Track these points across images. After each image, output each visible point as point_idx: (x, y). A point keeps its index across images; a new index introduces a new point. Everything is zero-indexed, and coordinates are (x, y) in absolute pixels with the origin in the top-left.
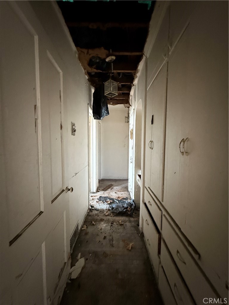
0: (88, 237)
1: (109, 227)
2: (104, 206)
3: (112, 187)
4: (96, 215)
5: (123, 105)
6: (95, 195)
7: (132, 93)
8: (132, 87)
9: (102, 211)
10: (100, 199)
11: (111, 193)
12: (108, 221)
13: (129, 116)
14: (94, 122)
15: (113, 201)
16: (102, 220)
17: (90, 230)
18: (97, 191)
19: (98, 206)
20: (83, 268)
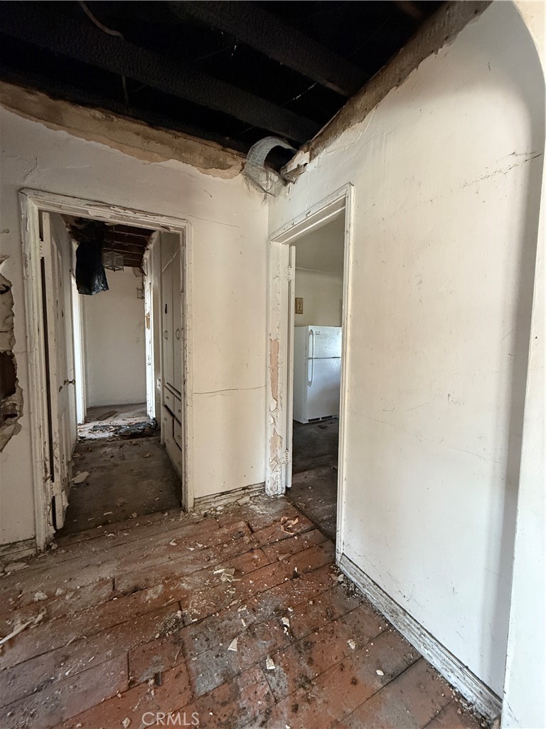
0: (84, 461)
1: (117, 450)
2: (107, 435)
3: (116, 415)
4: (92, 443)
5: (131, 268)
6: (82, 426)
7: (146, 255)
8: (146, 251)
9: (104, 439)
10: (95, 429)
11: (115, 422)
12: (115, 446)
13: (144, 288)
15: (120, 427)
16: (104, 446)
17: (88, 456)
18: (86, 421)
19: (93, 436)
20: (87, 477)
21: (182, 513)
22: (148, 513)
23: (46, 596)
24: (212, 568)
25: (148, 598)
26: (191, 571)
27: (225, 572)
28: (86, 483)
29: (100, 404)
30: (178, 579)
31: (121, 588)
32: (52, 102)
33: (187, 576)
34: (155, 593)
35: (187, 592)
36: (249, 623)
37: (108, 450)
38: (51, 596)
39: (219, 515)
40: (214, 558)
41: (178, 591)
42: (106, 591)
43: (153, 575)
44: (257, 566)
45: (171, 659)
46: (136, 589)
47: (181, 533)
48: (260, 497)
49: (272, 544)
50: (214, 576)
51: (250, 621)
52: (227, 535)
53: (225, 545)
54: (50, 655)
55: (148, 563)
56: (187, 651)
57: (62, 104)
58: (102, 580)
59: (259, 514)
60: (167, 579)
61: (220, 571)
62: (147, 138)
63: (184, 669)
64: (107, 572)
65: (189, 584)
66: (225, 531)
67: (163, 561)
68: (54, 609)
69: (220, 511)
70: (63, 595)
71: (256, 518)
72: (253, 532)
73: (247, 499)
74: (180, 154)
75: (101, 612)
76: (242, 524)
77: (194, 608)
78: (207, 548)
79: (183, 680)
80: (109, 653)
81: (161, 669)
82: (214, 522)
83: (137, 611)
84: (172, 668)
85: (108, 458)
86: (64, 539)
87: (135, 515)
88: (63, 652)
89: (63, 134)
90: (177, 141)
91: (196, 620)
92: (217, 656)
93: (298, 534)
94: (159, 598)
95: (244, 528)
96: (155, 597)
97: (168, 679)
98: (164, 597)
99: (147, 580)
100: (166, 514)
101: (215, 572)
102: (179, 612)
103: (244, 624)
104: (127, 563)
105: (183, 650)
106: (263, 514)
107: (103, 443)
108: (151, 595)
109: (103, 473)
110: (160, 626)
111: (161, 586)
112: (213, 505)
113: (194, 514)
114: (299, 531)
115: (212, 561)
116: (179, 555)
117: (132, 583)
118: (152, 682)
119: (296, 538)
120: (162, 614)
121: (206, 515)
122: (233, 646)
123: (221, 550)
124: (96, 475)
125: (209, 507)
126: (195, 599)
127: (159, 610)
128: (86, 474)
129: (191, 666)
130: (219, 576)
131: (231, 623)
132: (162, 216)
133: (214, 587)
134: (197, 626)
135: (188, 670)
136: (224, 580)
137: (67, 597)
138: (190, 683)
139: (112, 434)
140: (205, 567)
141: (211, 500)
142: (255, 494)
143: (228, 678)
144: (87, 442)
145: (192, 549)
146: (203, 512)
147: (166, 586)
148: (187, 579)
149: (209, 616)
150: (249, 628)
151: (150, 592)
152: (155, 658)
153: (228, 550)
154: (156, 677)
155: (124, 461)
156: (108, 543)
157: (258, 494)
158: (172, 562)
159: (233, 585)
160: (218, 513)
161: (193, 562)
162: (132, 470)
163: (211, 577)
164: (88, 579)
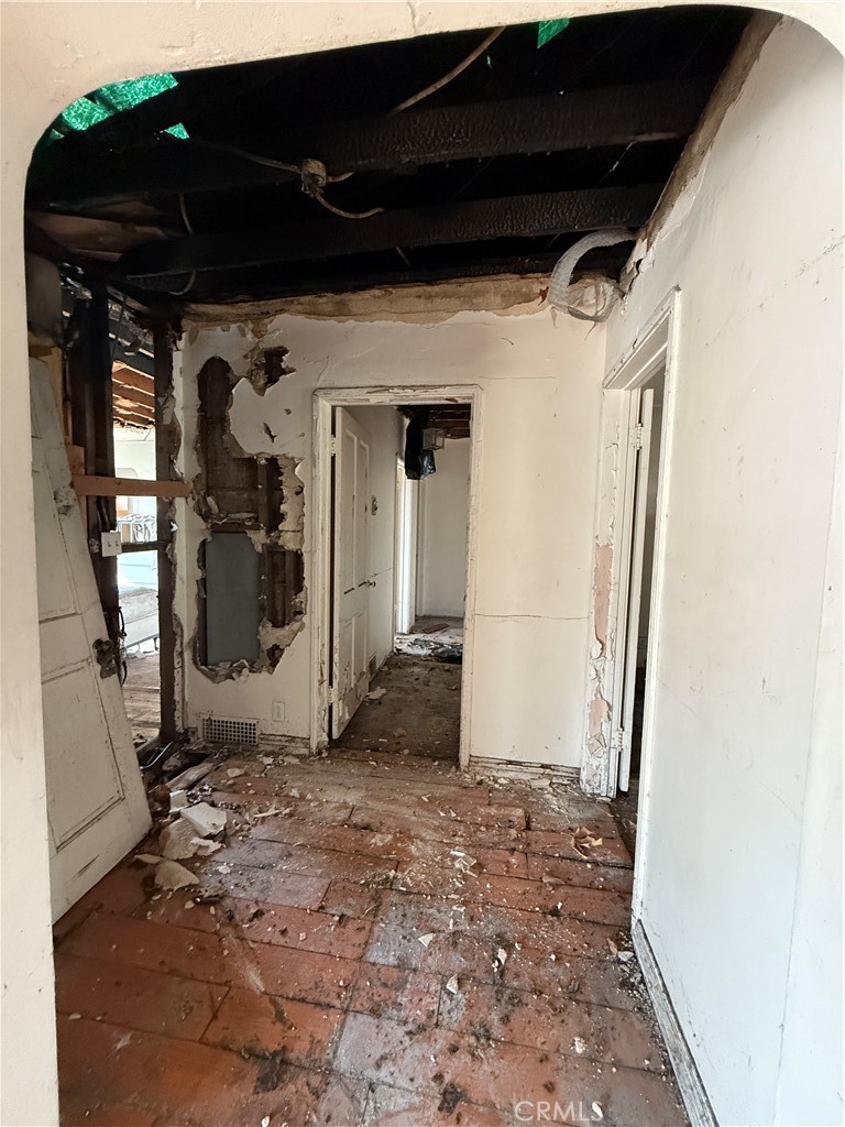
0: (390, 677)
1: (426, 672)
2: (424, 652)
3: (446, 629)
4: (405, 659)
6: (405, 637)
9: (418, 656)
10: (416, 641)
11: (441, 638)
12: (426, 667)
14: (406, 486)
15: (442, 645)
16: (415, 664)
17: (395, 672)
18: (411, 632)
19: (410, 651)
20: (383, 695)
21: (454, 768)
22: (421, 755)
23: (298, 796)
24: (452, 845)
25: (373, 841)
26: (428, 837)
27: (464, 858)
28: (379, 702)
29: (435, 614)
30: (411, 838)
31: (355, 819)
32: (338, 297)
33: (421, 840)
34: (382, 840)
35: (413, 858)
36: (456, 928)
37: (416, 670)
38: (302, 798)
39: (498, 790)
40: (462, 836)
41: (404, 850)
42: (343, 815)
43: (390, 821)
44: (507, 872)
45: (363, 911)
46: (367, 827)
47: (439, 791)
48: (569, 789)
49: (545, 855)
50: (449, 855)
51: (461, 928)
52: (493, 817)
53: (483, 829)
54: (280, 845)
55: (392, 807)
56: (381, 913)
57: (346, 296)
58: (345, 803)
59: (553, 810)
60: (400, 833)
61: (458, 854)
62: (430, 297)
63: (368, 928)
64: (352, 798)
65: (418, 849)
66: (493, 811)
67: (407, 813)
68: (301, 809)
69: (501, 785)
70: (311, 801)
71: (546, 813)
72: (528, 828)
73: (545, 783)
74: (470, 303)
75: (330, 832)
76: (520, 812)
77: (410, 876)
78: (461, 821)
79: (362, 936)
80: (319, 871)
81: (350, 913)
82: (485, 795)
83: (358, 848)
84: (359, 918)
85: (412, 679)
86: (335, 751)
87: (406, 752)
88: (290, 848)
89: (351, 323)
90: (462, 289)
91: (404, 889)
92: (404, 938)
93: (596, 863)
94: (382, 847)
95: (518, 818)
96: (380, 844)
97: (351, 926)
98: (387, 849)
99: (381, 823)
100: (436, 763)
101: (452, 852)
102: (393, 871)
103: (451, 927)
104: (371, 797)
105: (377, 909)
106: (559, 813)
107: (416, 661)
108: (377, 840)
109: (399, 696)
110: (369, 874)
111: (390, 837)
112: (494, 773)
113: (467, 776)
114: (599, 859)
115: (457, 839)
116: (425, 813)
117: (367, 819)
118: (337, 918)
119: (589, 866)
120: (377, 864)
121: (480, 783)
122: (426, 939)
123: (475, 832)
124: (392, 695)
125: (488, 774)
126: (415, 867)
127: (376, 859)
128: (384, 691)
129: (376, 929)
130: (454, 858)
131: (438, 916)
132: (445, 386)
133: (442, 867)
134: (403, 897)
135: (371, 931)
136: (457, 866)
137: (312, 805)
138: (366, 943)
139: (430, 652)
140: (445, 841)
141: (493, 765)
142: (561, 781)
143: (402, 965)
144: (402, 656)
145: (442, 814)
146: (478, 778)
147: (396, 839)
148: (419, 843)
149: (419, 893)
150: (454, 933)
151: (378, 836)
152: (350, 900)
153: (483, 835)
154: (342, 916)
155: (426, 688)
156: (367, 771)
157: (566, 782)
158: (414, 818)
159: (465, 877)
160: (497, 786)
161: (436, 829)
162: (429, 700)
163: (445, 855)
164: (335, 796)
